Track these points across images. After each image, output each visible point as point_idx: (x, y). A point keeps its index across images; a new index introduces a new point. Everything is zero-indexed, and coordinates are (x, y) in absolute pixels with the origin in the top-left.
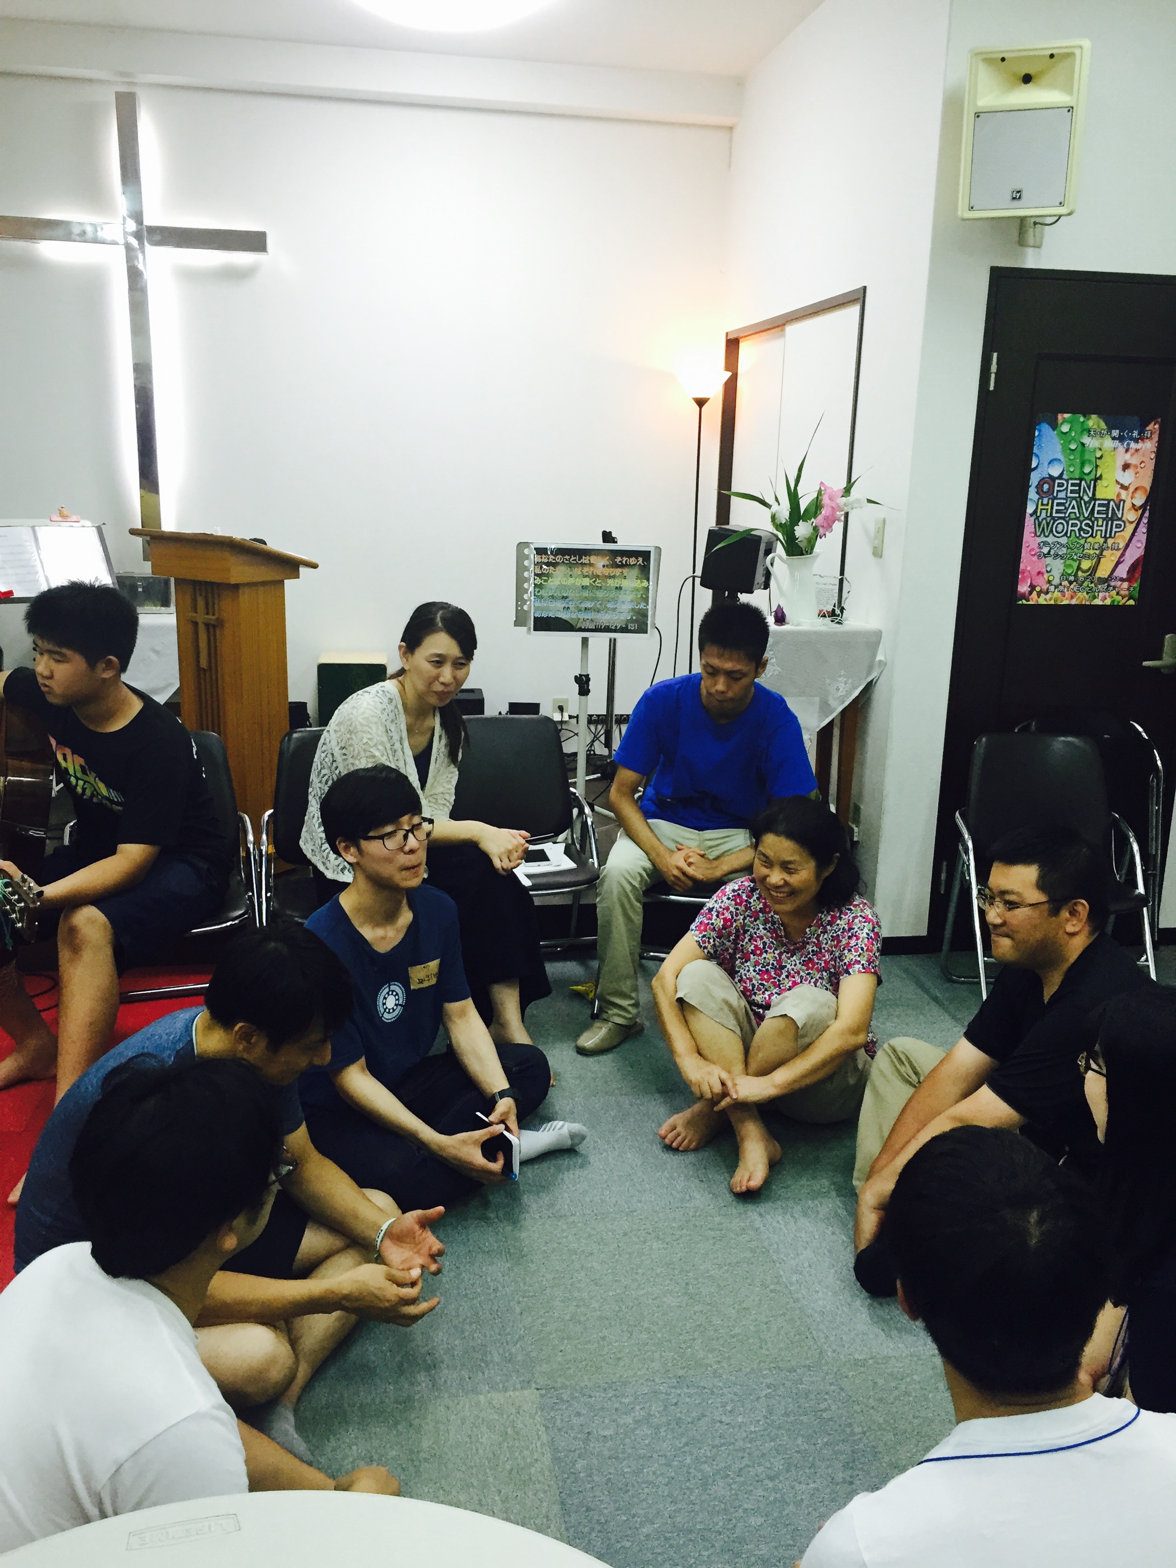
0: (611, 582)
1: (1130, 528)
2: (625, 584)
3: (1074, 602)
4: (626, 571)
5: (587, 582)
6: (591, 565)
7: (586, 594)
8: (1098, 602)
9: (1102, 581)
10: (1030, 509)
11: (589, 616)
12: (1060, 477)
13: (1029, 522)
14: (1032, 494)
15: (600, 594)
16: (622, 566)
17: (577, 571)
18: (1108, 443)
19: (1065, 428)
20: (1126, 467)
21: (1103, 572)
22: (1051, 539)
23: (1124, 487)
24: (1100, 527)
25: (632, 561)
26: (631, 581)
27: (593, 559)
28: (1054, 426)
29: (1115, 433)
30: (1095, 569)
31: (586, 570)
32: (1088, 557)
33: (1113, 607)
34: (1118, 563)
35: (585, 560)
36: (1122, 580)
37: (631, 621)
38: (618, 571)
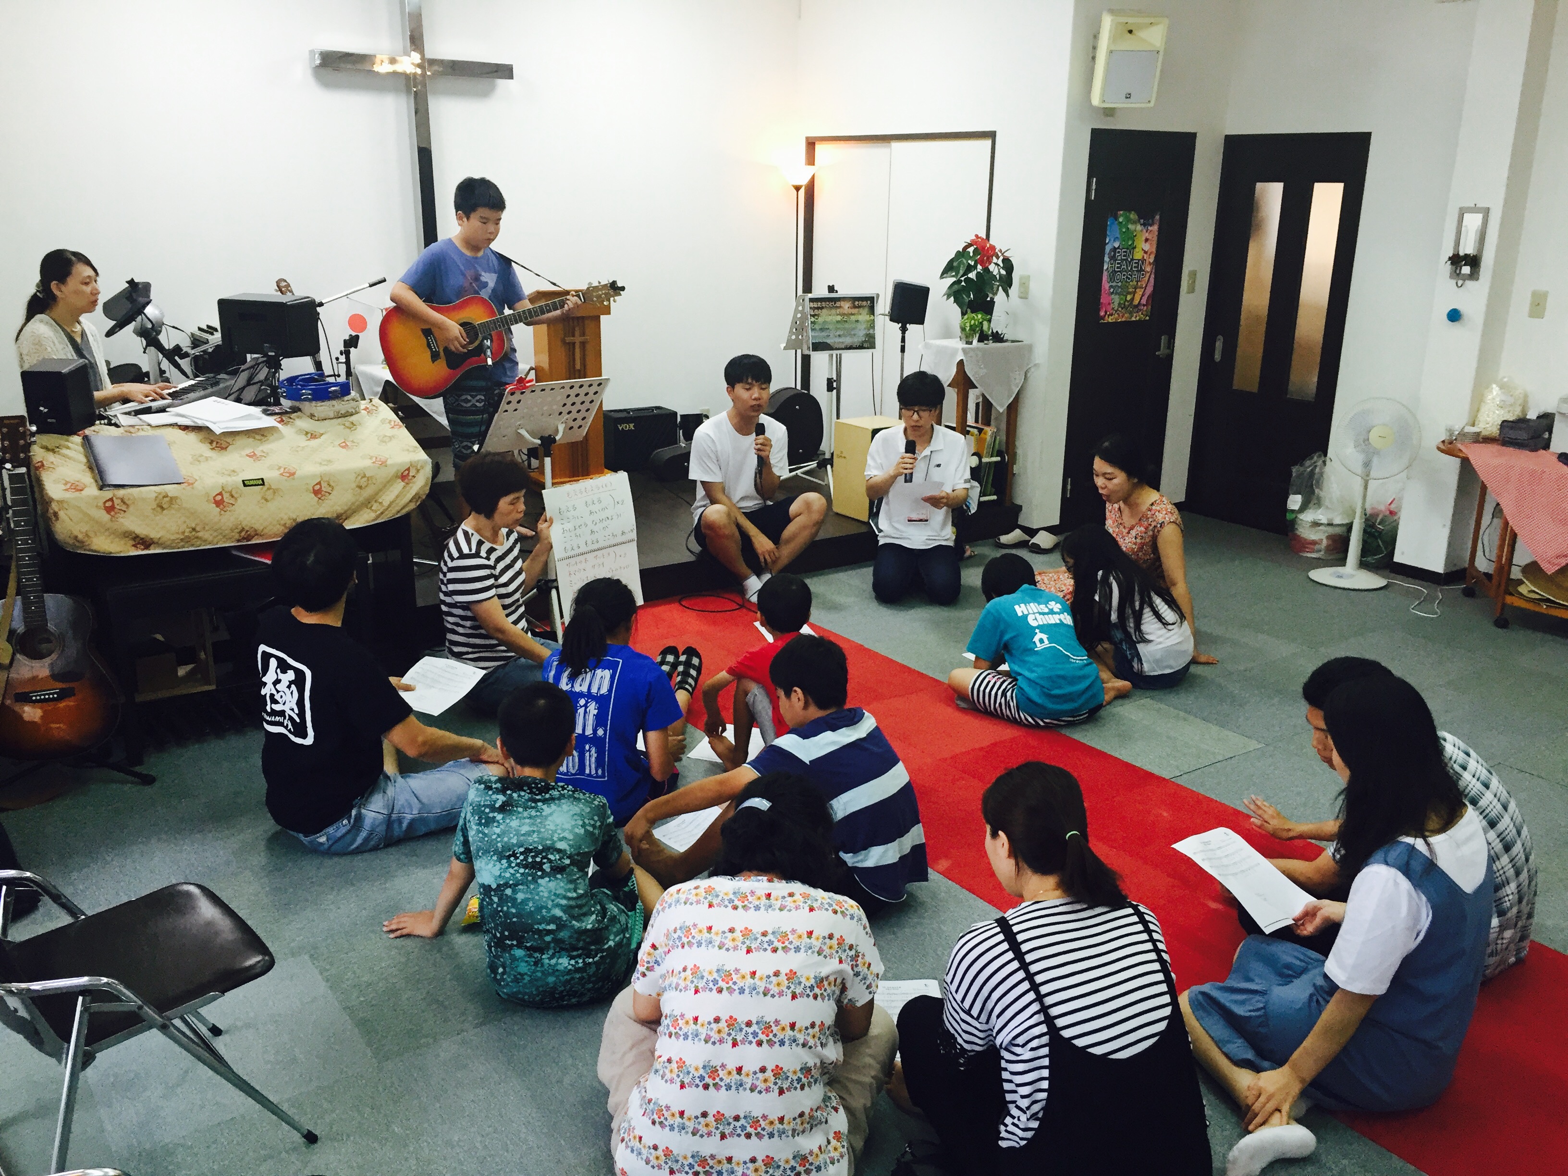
0: (853, 318)
1: (1148, 275)
2: (860, 318)
3: (1123, 319)
4: (861, 310)
5: (839, 318)
6: (840, 307)
7: (839, 326)
8: (1133, 319)
9: (1136, 306)
10: (1105, 268)
11: (841, 340)
12: (1118, 248)
13: (1105, 274)
14: (1106, 259)
15: (847, 326)
16: (859, 307)
17: (833, 311)
18: (1139, 227)
19: (1121, 220)
20: (1147, 240)
21: (1136, 302)
22: (1114, 284)
23: (1146, 252)
24: (1135, 276)
25: (864, 303)
26: (863, 316)
27: (842, 303)
28: (1116, 218)
29: (1142, 221)
30: (1132, 299)
31: (838, 311)
32: (1129, 293)
33: (1140, 321)
34: (1143, 295)
35: (838, 304)
36: (1144, 305)
37: (865, 341)
38: (855, 311)
